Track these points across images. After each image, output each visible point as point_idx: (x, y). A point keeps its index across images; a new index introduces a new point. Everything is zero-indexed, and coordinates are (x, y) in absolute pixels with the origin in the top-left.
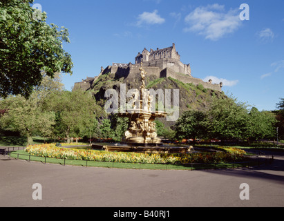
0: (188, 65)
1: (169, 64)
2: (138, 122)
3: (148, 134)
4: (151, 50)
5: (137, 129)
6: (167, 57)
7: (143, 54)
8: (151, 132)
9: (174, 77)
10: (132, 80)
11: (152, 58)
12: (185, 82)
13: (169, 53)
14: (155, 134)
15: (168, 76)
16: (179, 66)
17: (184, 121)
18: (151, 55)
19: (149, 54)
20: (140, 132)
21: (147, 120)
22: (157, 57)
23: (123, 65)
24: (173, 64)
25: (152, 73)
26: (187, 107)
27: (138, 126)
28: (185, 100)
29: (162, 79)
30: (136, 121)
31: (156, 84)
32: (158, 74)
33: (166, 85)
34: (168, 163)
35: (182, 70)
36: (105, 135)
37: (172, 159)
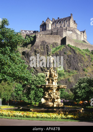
0: (84, 32)
1: (68, 32)
2: (49, 92)
3: (56, 100)
4: (53, 19)
5: (49, 97)
6: (66, 26)
7: (47, 23)
8: (57, 98)
9: (72, 45)
10: (38, 47)
11: (54, 26)
12: (82, 48)
13: (68, 22)
14: (59, 100)
15: (67, 44)
16: (76, 33)
17: (80, 87)
18: (53, 23)
19: (51, 22)
20: (50, 99)
21: (55, 91)
22: (58, 26)
23: (30, 31)
24: (71, 32)
25: (54, 41)
26: (84, 70)
27: (49, 95)
28: (82, 64)
29: (63, 47)
30: (48, 92)
31: (58, 50)
32: (59, 42)
33: (66, 52)
34: (68, 118)
35: (79, 37)
36: (18, 98)
37: (70, 116)
